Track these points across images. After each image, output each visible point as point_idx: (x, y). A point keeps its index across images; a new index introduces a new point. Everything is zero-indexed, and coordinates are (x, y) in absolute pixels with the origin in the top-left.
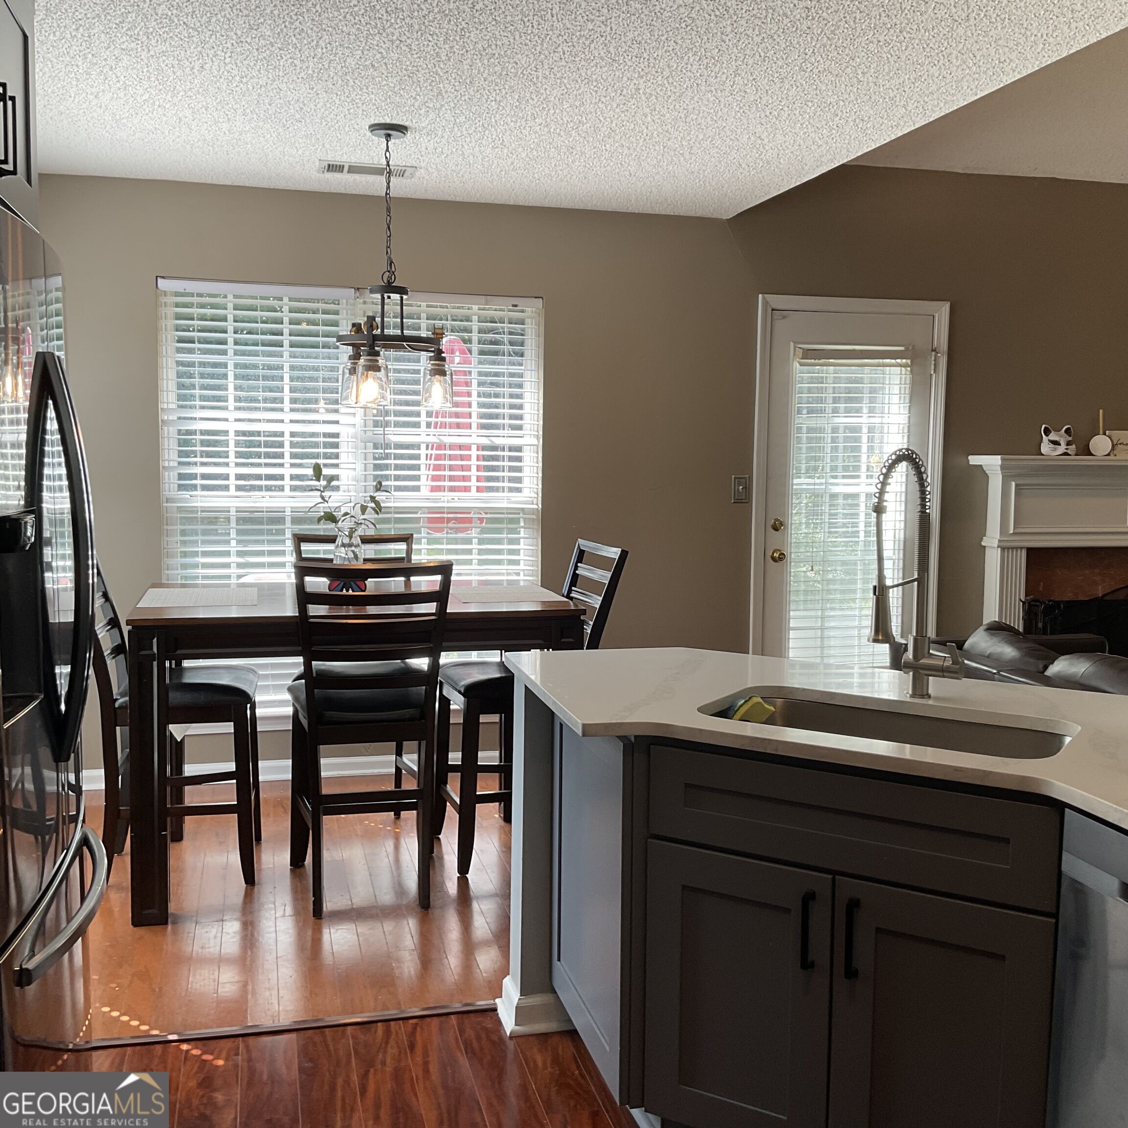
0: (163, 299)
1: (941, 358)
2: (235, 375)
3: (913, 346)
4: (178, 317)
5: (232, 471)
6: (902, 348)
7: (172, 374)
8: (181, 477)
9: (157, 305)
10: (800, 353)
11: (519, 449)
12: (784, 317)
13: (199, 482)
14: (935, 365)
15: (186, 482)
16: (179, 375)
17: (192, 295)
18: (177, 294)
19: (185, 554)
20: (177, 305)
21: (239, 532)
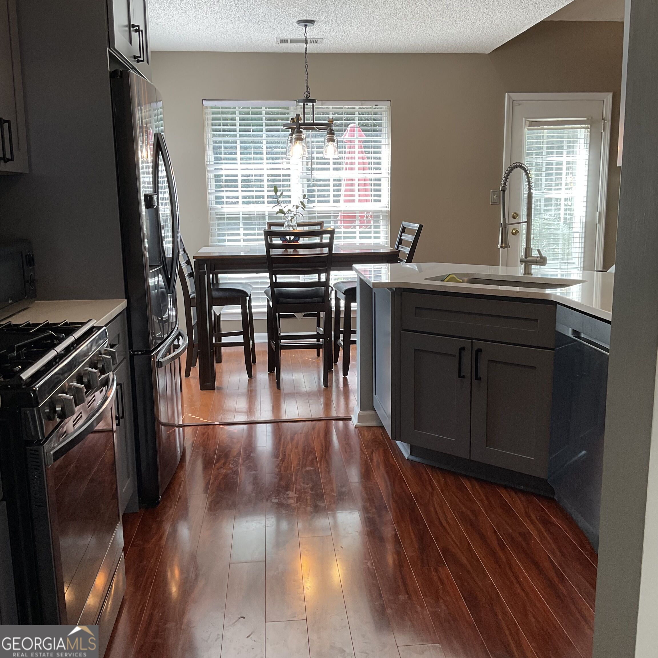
0: (206, 111)
1: (608, 123)
2: (240, 147)
3: (592, 118)
4: (213, 119)
5: (240, 194)
6: (585, 119)
7: (211, 147)
8: (217, 198)
9: (203, 113)
10: (528, 123)
11: (380, 180)
12: (519, 105)
13: (225, 200)
14: (604, 127)
15: (219, 200)
16: (214, 148)
17: (219, 108)
18: (212, 108)
19: (219, 235)
20: (213, 113)
21: (244, 224)
